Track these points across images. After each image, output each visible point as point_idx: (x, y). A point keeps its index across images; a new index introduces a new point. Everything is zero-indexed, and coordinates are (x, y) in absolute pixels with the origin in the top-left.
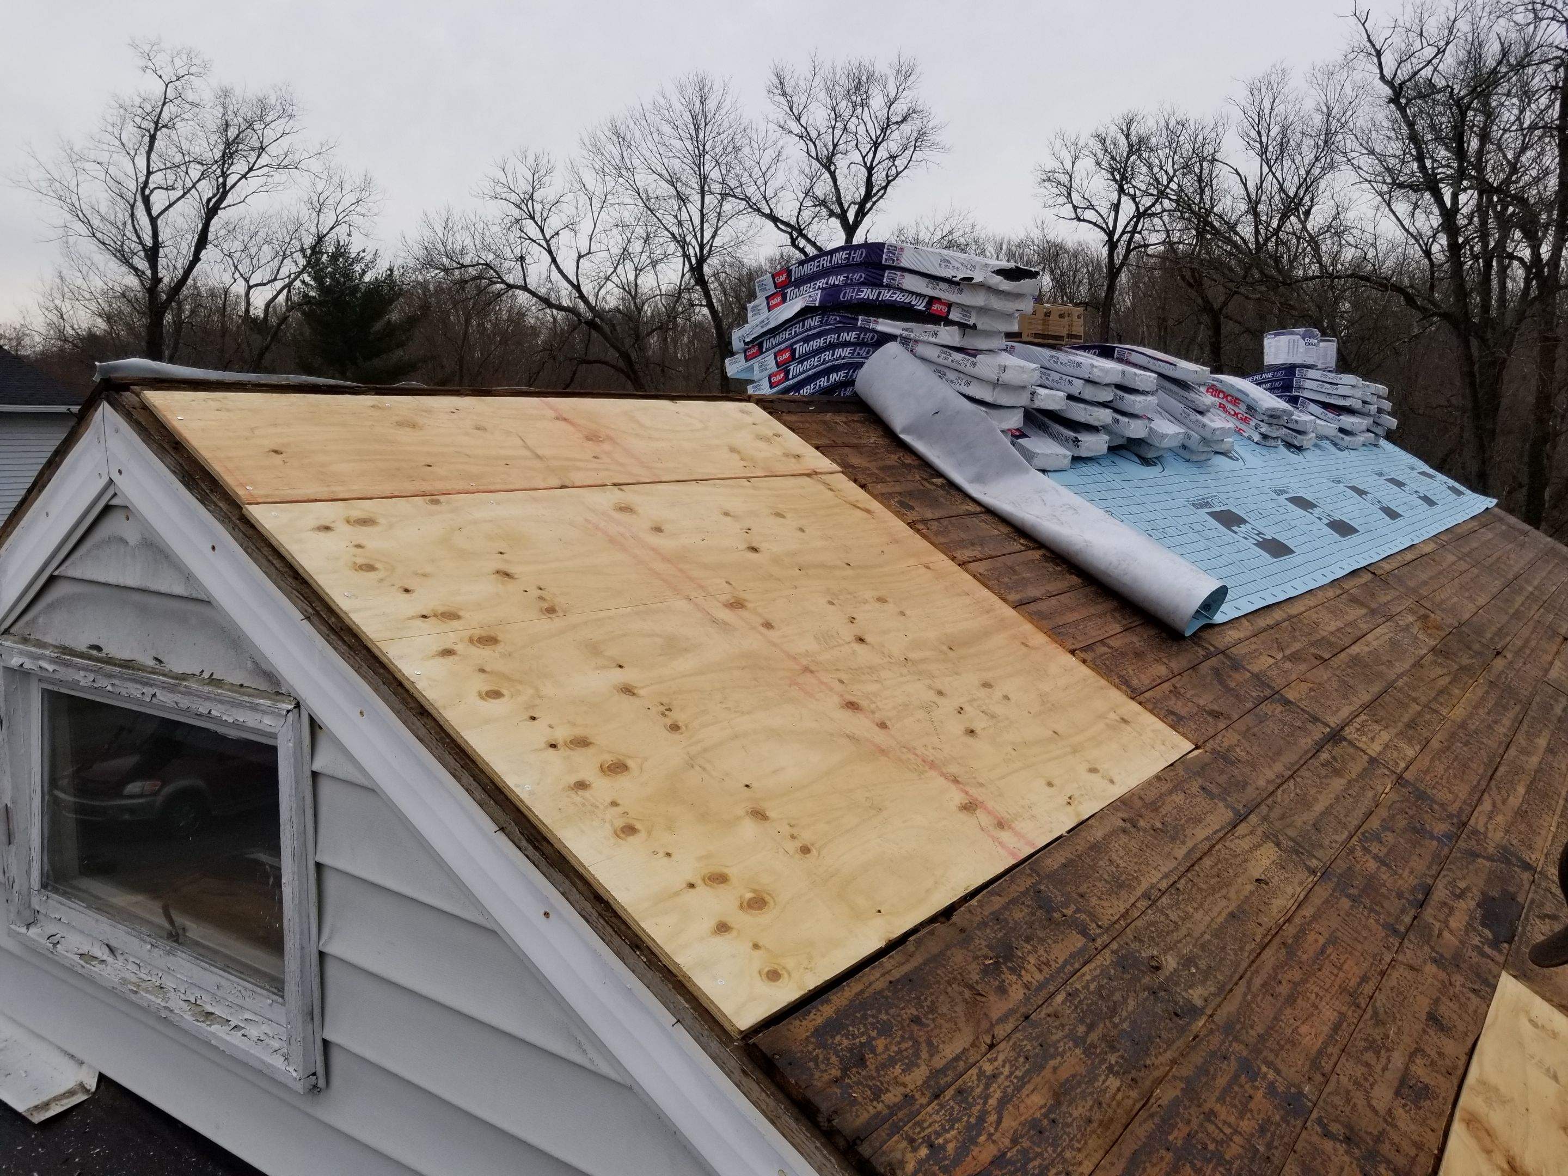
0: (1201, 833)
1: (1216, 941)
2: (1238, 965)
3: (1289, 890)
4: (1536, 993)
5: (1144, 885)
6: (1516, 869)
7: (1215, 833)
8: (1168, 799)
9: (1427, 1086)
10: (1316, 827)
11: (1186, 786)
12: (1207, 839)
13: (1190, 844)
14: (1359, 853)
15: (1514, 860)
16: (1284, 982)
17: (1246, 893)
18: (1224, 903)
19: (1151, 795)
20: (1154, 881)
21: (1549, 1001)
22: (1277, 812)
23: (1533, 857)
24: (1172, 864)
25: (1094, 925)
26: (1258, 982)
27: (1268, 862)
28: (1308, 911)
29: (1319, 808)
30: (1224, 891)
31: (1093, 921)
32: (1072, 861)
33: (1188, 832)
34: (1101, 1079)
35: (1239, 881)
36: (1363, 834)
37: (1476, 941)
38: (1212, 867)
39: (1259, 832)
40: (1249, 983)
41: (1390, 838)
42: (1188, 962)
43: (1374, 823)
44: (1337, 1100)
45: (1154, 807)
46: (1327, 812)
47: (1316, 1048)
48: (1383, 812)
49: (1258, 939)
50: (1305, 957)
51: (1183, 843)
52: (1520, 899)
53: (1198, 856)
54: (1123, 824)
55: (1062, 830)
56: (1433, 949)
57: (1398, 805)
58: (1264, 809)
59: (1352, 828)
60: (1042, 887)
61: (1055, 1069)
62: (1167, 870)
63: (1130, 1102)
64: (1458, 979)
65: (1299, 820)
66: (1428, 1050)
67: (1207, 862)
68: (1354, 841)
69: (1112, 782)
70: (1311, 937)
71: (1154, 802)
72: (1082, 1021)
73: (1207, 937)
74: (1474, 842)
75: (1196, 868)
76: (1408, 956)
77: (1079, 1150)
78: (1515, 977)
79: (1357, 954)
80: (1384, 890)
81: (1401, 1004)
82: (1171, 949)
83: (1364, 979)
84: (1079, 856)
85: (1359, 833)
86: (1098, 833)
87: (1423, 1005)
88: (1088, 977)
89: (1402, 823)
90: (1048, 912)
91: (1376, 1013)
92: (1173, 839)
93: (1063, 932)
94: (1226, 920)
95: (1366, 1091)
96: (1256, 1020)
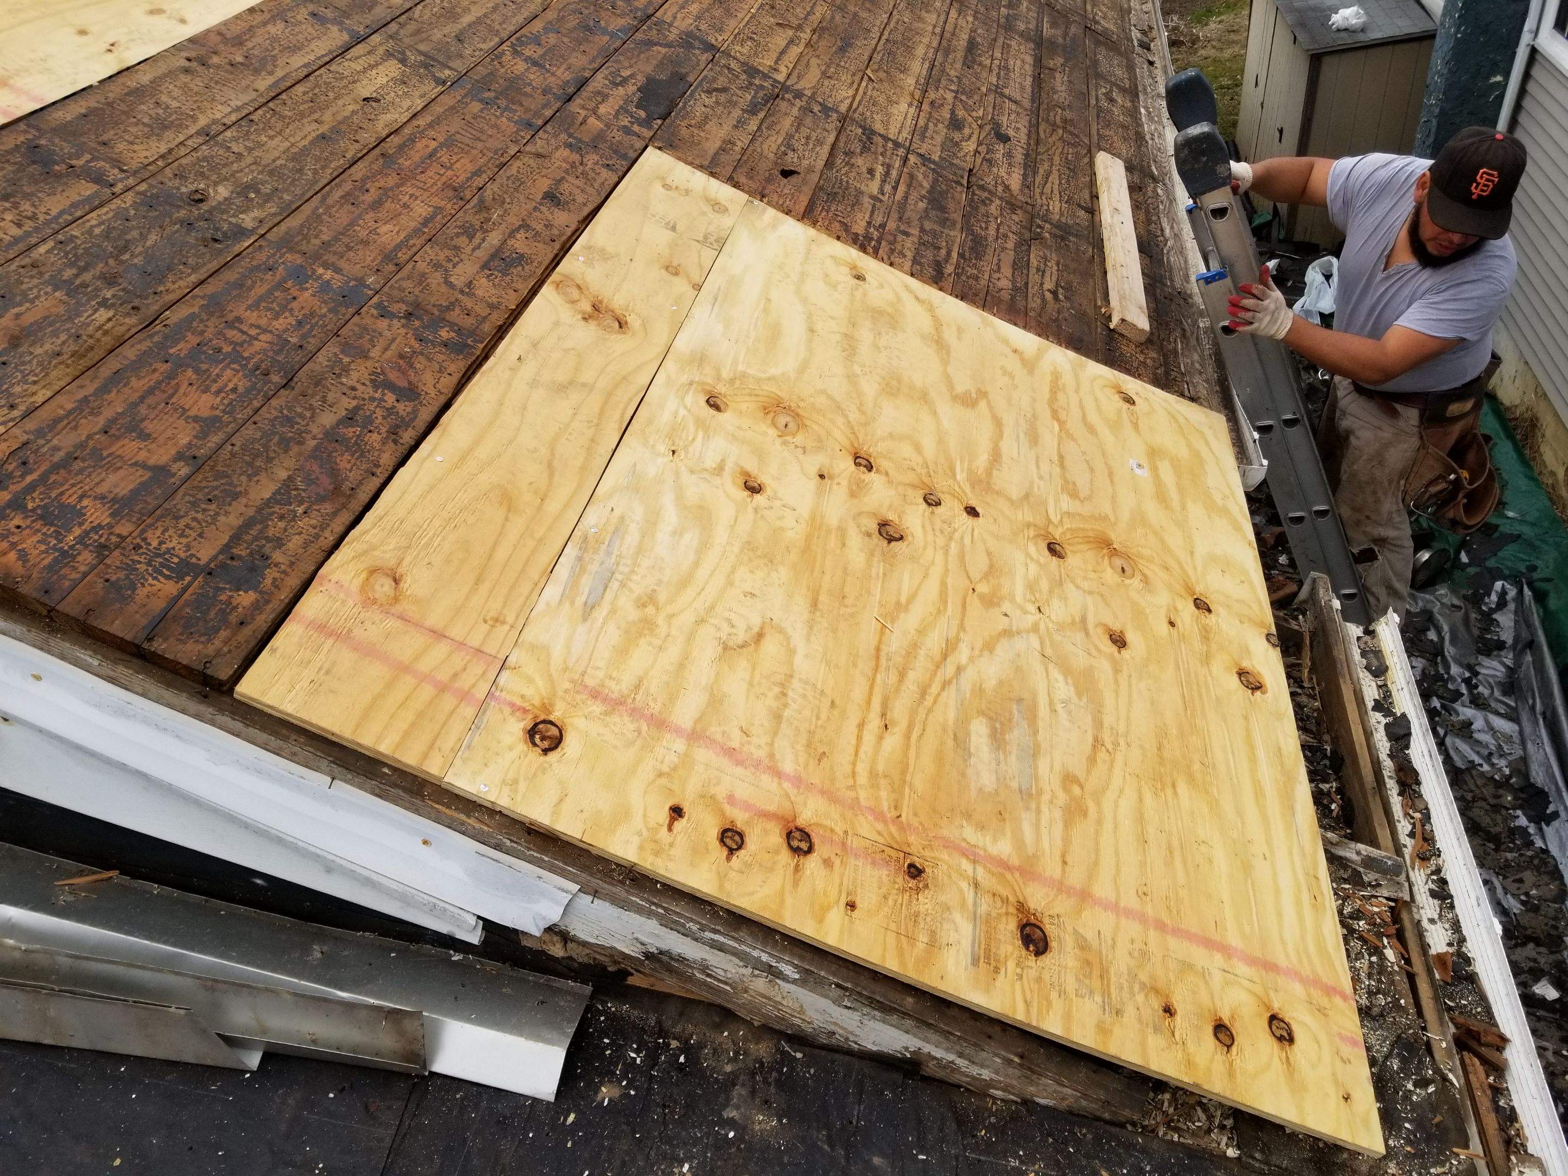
0: (298, 61)
1: (291, 165)
2: (316, 182)
3: (406, 103)
4: (679, 159)
5: (203, 121)
6: (697, 52)
7: (319, 58)
8: (260, 31)
9: (522, 256)
10: (459, 39)
11: (289, 14)
12: (305, 66)
13: (279, 73)
14: (508, 57)
15: (697, 44)
16: (372, 190)
17: (347, 114)
18: (315, 126)
19: (236, 30)
20: (218, 116)
21: (690, 164)
22: (412, 27)
23: (720, 39)
24: (245, 98)
25: (116, 171)
26: (337, 194)
27: (385, 80)
28: (421, 122)
29: (466, 20)
30: (316, 116)
31: (113, 167)
32: (96, 109)
33: (281, 62)
34: (86, 315)
35: (340, 102)
36: (518, 39)
37: (625, 121)
38: (305, 93)
39: (381, 51)
40: (324, 199)
41: (552, 39)
42: (244, 190)
43: (537, 26)
44: (408, 285)
45: (238, 41)
46: (479, 21)
47: (393, 244)
48: (551, 15)
49: (349, 155)
50: (407, 163)
51: (271, 73)
52: (690, 79)
53: (289, 84)
54: (187, 64)
55: (93, 80)
56: (570, 136)
57: (573, 6)
58: (393, 27)
59: (504, 35)
60: (43, 142)
61: (18, 316)
62: (239, 103)
63: (124, 328)
64: (591, 159)
65: (437, 35)
66: (534, 224)
67: (300, 89)
68: (504, 47)
69: (183, 21)
70: (419, 145)
71: (238, 36)
72: (72, 265)
73: (279, 162)
74: (655, 32)
75: (284, 96)
76: (539, 145)
77: (35, 383)
78: (660, 148)
79: (475, 152)
80: (528, 89)
81: (516, 190)
82: (226, 179)
83: (478, 173)
84: (108, 104)
85: (513, 39)
86: (145, 77)
87: (544, 185)
88: (94, 222)
89: (572, 22)
90: (45, 165)
91: (481, 201)
92: (257, 72)
93: (66, 184)
94: (311, 143)
95: (446, 270)
96: (325, 229)
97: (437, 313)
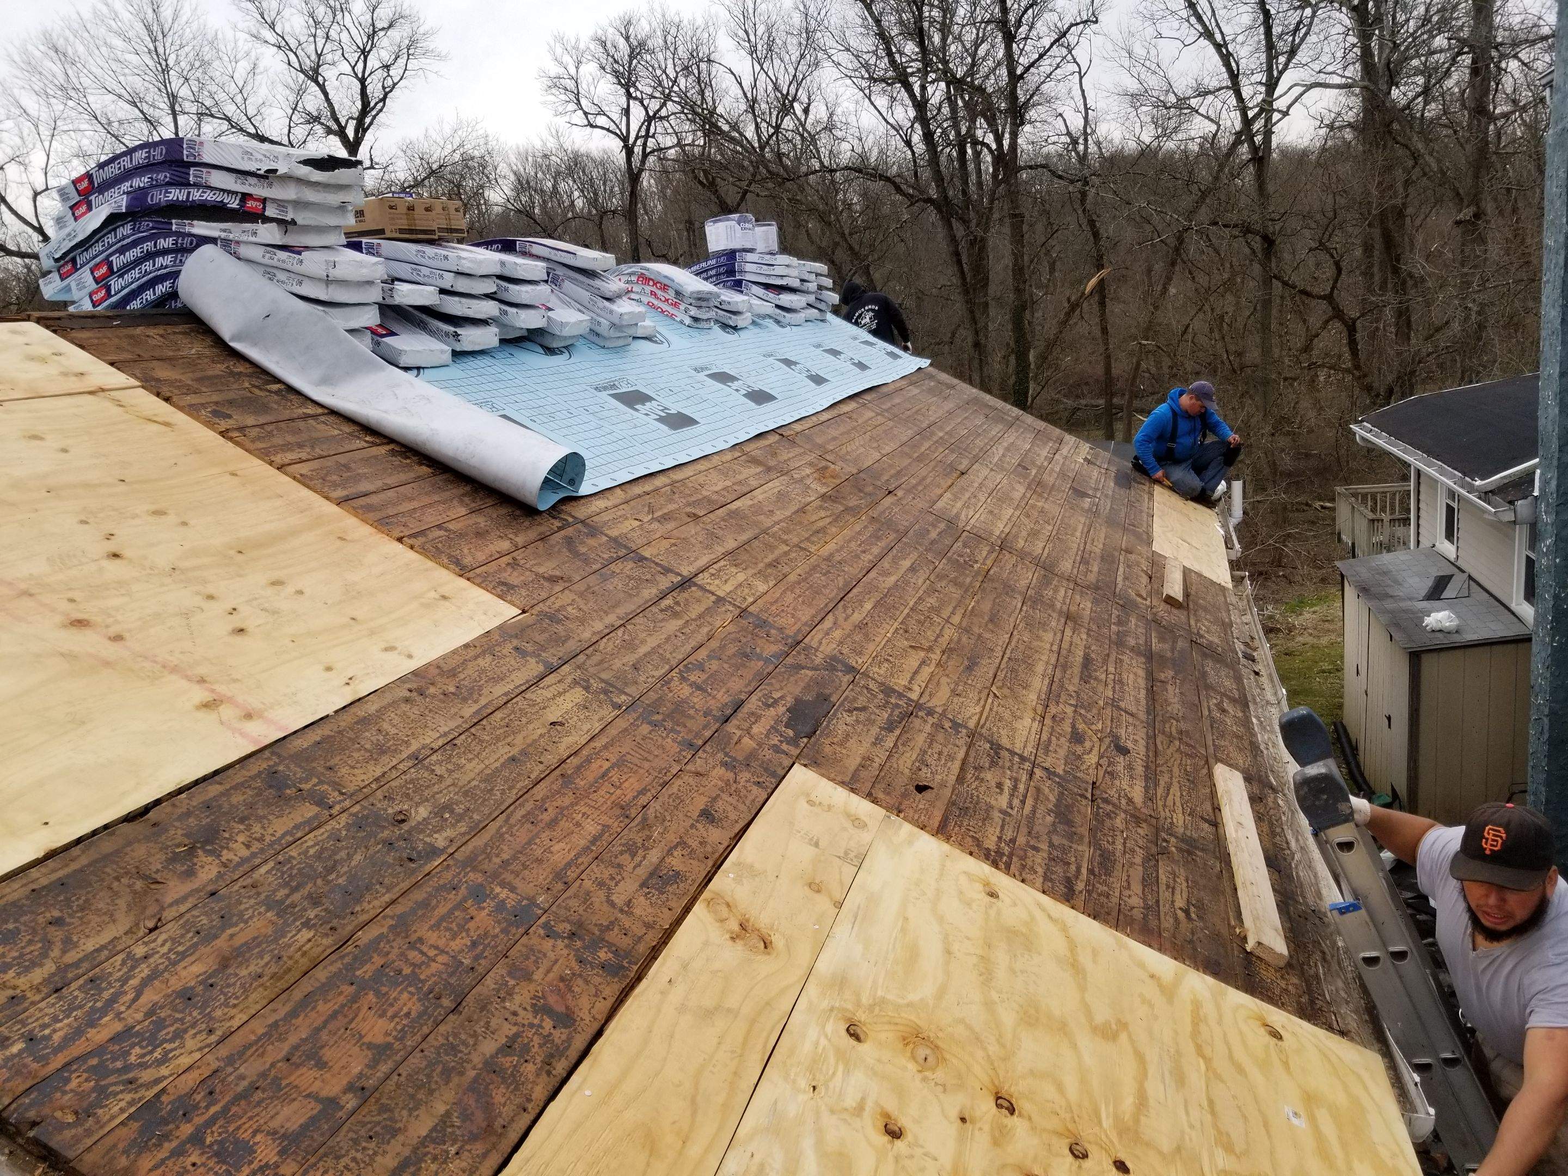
0: (499, 690)
1: (483, 786)
2: (502, 803)
3: (586, 727)
4: (823, 775)
5: (415, 746)
6: (840, 674)
7: (517, 687)
8: (470, 664)
9: (678, 873)
10: (635, 667)
11: (497, 649)
12: (505, 694)
13: (483, 701)
14: (675, 683)
15: (839, 667)
16: (550, 810)
17: (535, 737)
18: (507, 748)
19: (452, 663)
20: (428, 741)
21: (833, 780)
22: (597, 658)
23: (860, 661)
24: (452, 724)
25: (336, 793)
26: (520, 813)
27: (571, 705)
28: (598, 744)
29: (643, 650)
30: (509, 740)
31: (333, 790)
32: (329, 737)
33: (485, 691)
34: (290, 935)
35: (531, 727)
36: (685, 666)
37: (775, 740)
38: (502, 719)
39: (569, 680)
40: (508, 818)
41: (715, 665)
42: (440, 811)
43: (702, 654)
44: (574, 903)
45: (453, 673)
46: (654, 650)
47: (564, 862)
48: (714, 644)
49: (533, 776)
50: (582, 783)
51: (476, 702)
52: (834, 699)
53: (489, 711)
54: (408, 694)
55: (330, 710)
56: (726, 755)
57: (733, 636)
58: (581, 658)
59: (674, 663)
60: (281, 768)
61: (232, 936)
62: (447, 729)
63: (320, 949)
64: (744, 776)
65: (617, 664)
66: (690, 842)
67: (498, 715)
68: (673, 673)
69: (410, 656)
70: (594, 766)
71: (454, 669)
72: (286, 884)
73: (474, 783)
74: (803, 656)
75: (484, 722)
76: (699, 765)
77: (235, 1006)
78: (805, 766)
79: (641, 771)
80: (692, 712)
81: (676, 808)
82: (427, 800)
83: (643, 792)
84: (339, 732)
85: (681, 667)
86: (372, 707)
87: (701, 803)
88: (310, 843)
89: (732, 649)
90: (279, 789)
91: (645, 819)
92: (465, 700)
93: (293, 806)
94: (503, 765)
95: (609, 889)
96: (505, 848)
97: (597, 933)
